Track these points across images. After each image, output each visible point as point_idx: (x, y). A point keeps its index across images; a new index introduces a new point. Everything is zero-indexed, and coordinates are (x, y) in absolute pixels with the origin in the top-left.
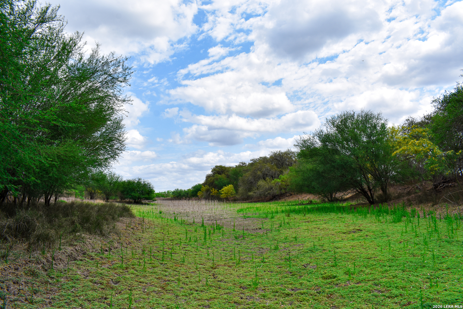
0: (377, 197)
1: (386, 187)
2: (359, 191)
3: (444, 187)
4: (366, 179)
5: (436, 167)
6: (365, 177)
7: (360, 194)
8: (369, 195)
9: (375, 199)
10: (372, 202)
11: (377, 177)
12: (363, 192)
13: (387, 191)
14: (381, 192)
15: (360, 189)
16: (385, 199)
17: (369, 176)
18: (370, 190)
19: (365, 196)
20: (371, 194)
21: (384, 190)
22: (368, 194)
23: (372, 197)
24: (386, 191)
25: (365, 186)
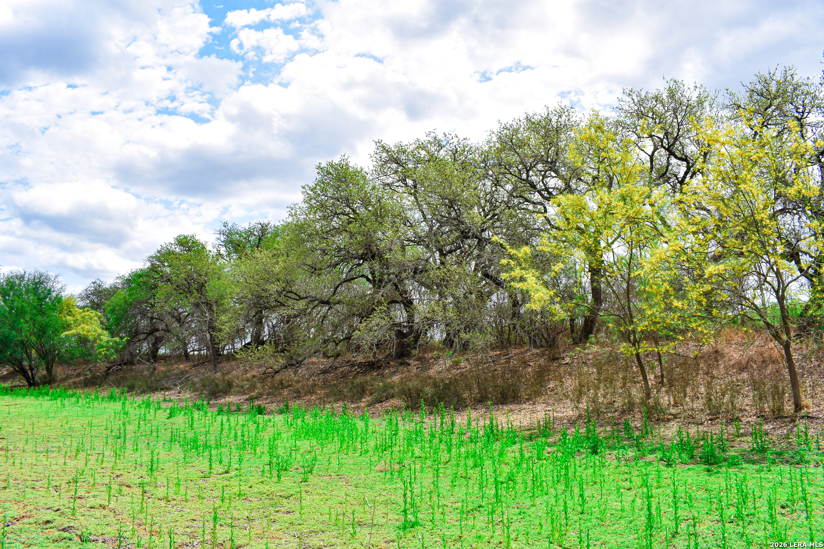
0: (40, 378)
1: (52, 367)
2: (17, 369)
3: (117, 370)
4: (29, 357)
5: (103, 351)
6: (27, 353)
7: (19, 374)
8: (30, 374)
9: (37, 381)
10: (32, 383)
11: (43, 355)
12: (23, 372)
13: (53, 372)
14: (45, 372)
15: (19, 368)
16: (50, 381)
17: (33, 351)
18: (32, 369)
19: (24, 376)
20: (32, 374)
21: (49, 370)
22: (28, 374)
23: (33, 378)
24: (51, 372)
25: (26, 363)
